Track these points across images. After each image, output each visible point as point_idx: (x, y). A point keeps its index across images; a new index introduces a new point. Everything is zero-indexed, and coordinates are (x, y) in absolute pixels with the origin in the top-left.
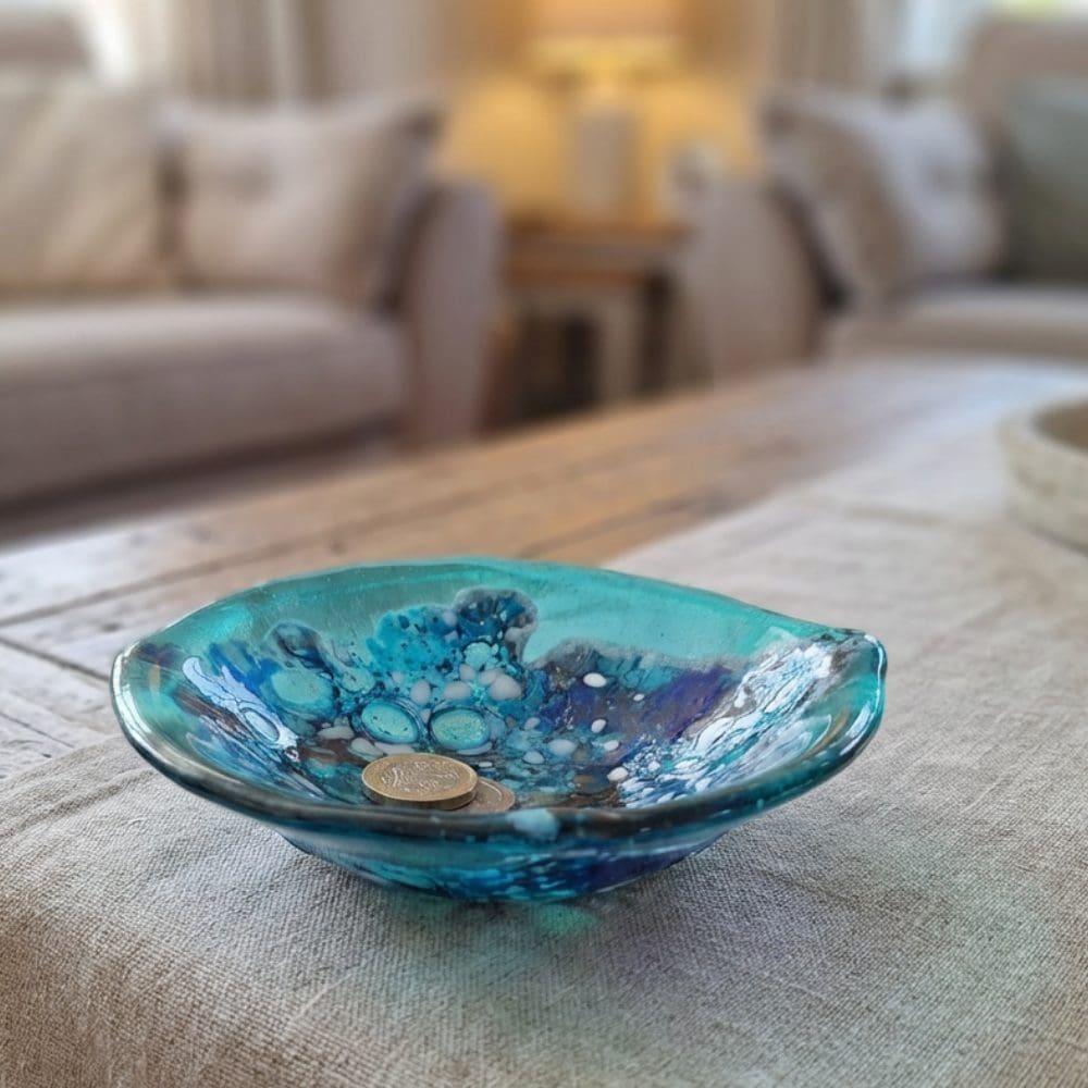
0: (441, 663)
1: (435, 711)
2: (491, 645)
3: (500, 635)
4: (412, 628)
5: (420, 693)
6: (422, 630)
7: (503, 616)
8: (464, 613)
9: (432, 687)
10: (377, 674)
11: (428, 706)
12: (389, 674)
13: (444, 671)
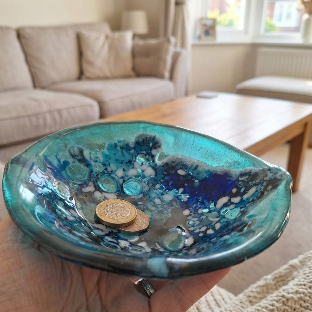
0: (127, 161)
1: (125, 180)
2: (146, 155)
3: (149, 152)
4: (118, 148)
5: (120, 173)
6: (122, 148)
7: (151, 145)
8: (137, 143)
9: (124, 170)
10: (104, 165)
11: (122, 177)
12: (109, 165)
13: (128, 164)
